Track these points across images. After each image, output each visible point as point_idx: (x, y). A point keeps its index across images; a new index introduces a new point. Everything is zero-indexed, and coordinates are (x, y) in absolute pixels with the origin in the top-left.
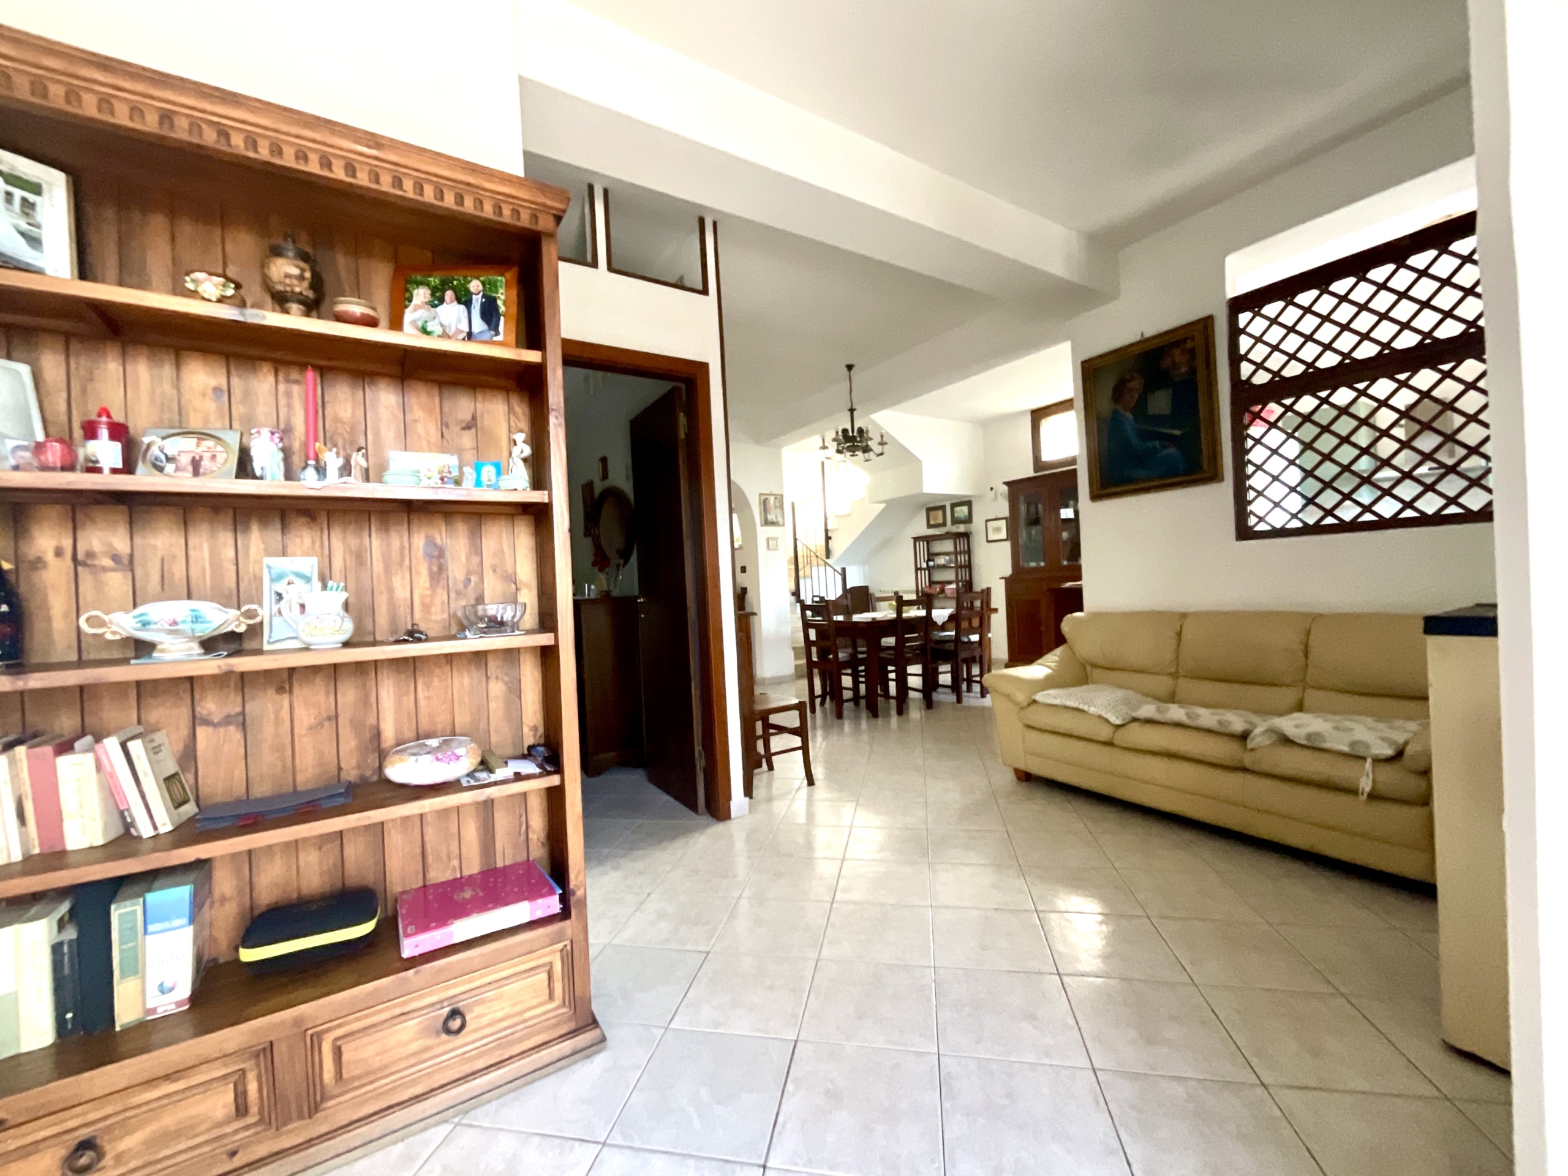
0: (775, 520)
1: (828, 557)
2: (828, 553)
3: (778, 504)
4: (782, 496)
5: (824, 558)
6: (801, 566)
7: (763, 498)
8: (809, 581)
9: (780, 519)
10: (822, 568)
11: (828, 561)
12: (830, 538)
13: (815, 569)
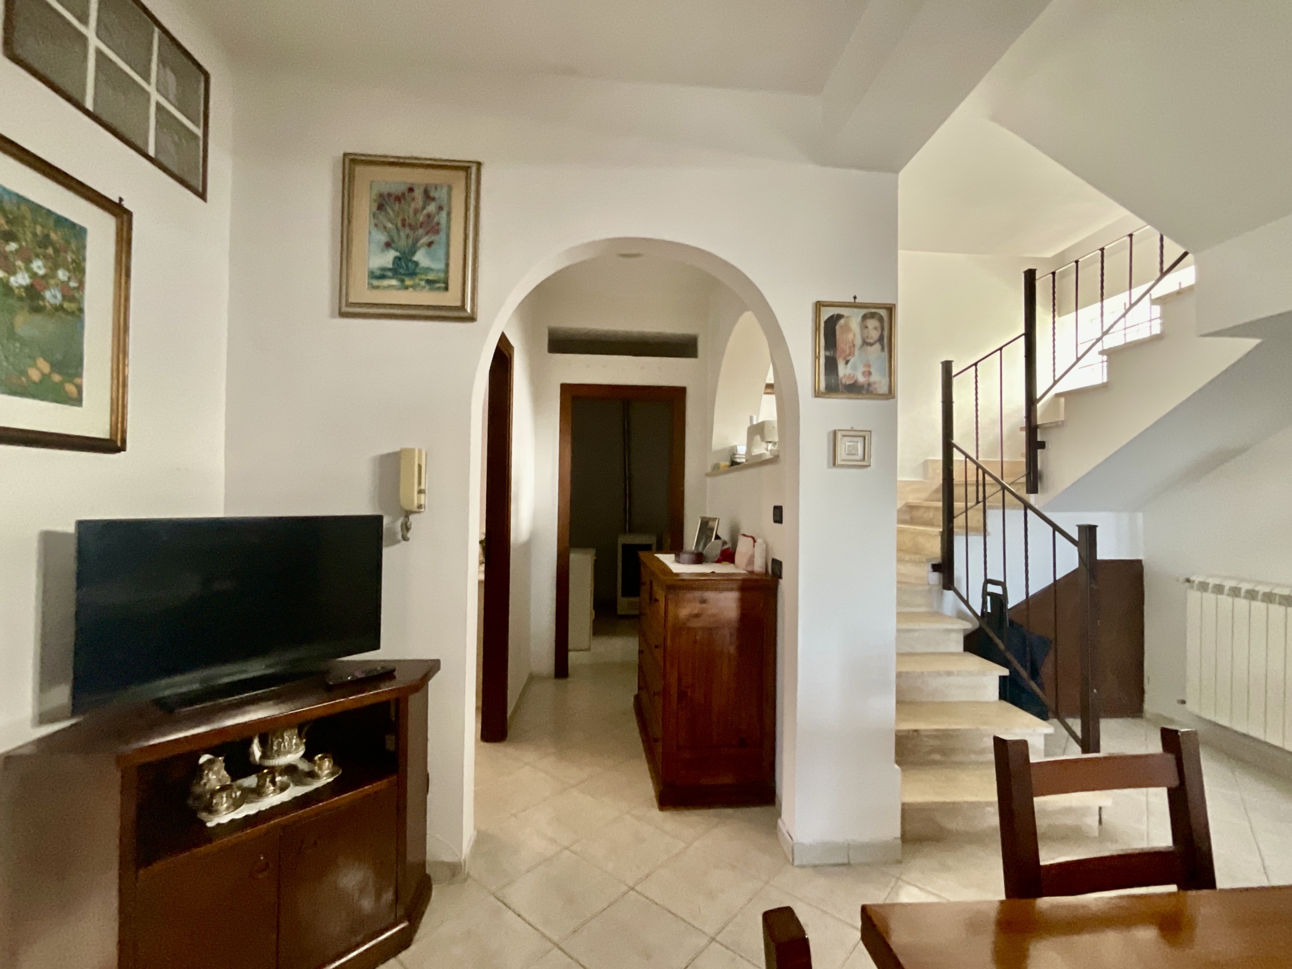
0: (861, 379)
1: (1033, 488)
2: (1034, 481)
3: (874, 335)
4: (891, 309)
5: (1022, 493)
6: (958, 505)
7: (826, 314)
8: (976, 541)
9: (879, 380)
10: (1015, 516)
11: (1032, 499)
12: (1042, 445)
13: (994, 518)
